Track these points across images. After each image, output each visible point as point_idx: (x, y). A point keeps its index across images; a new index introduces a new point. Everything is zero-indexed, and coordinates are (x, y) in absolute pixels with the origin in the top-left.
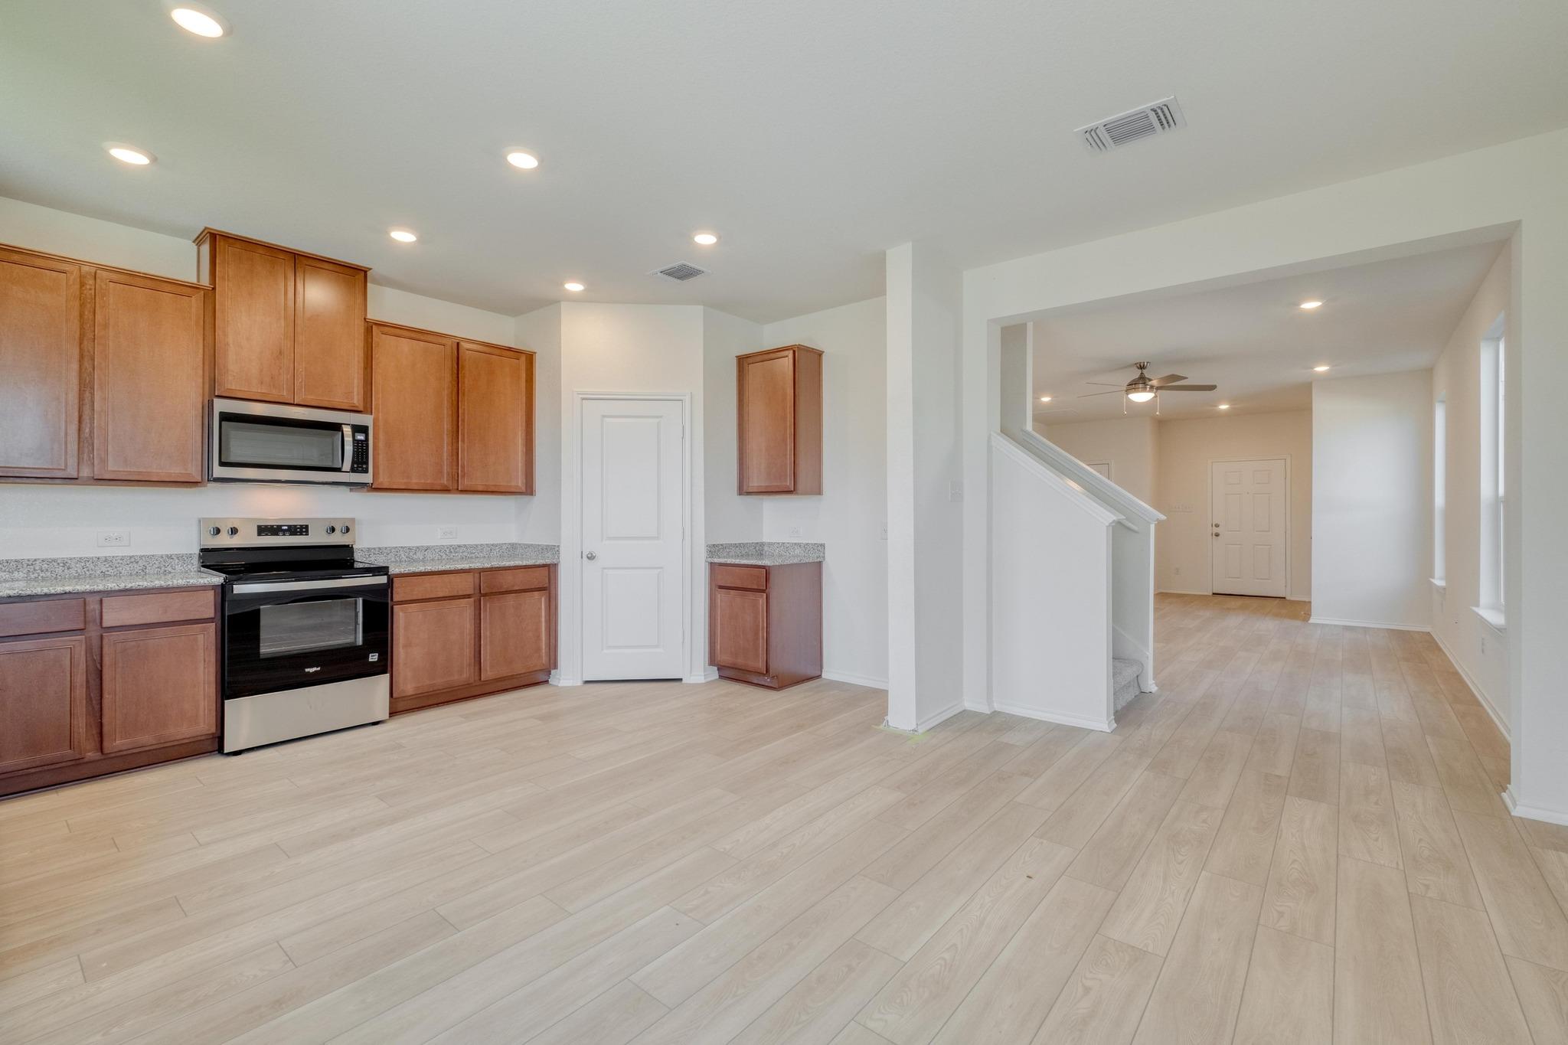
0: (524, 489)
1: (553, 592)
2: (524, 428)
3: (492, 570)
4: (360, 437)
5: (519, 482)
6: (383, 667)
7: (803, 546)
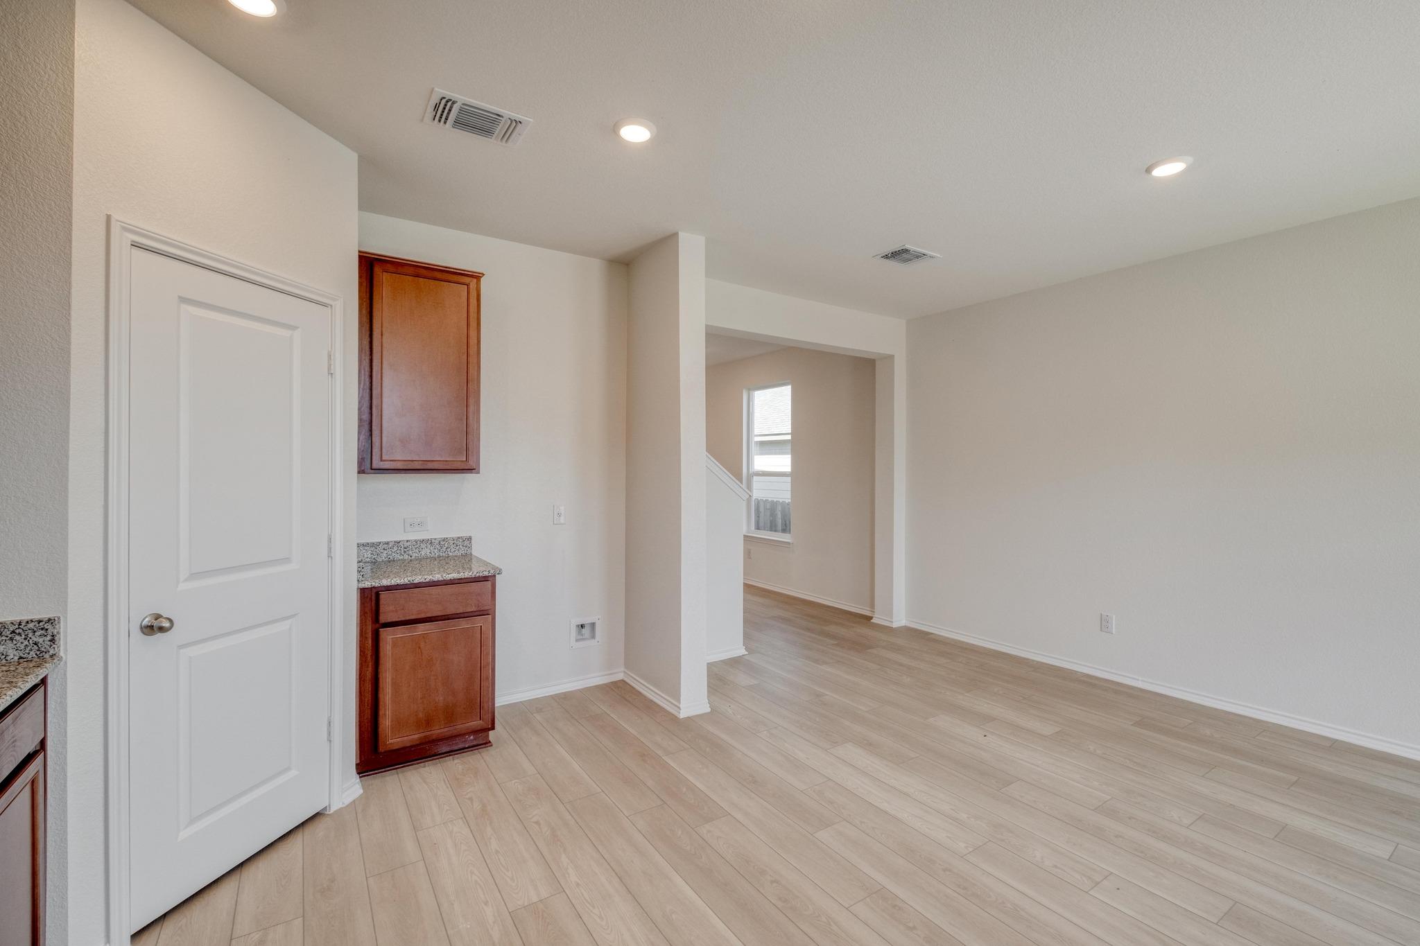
7: (437, 542)
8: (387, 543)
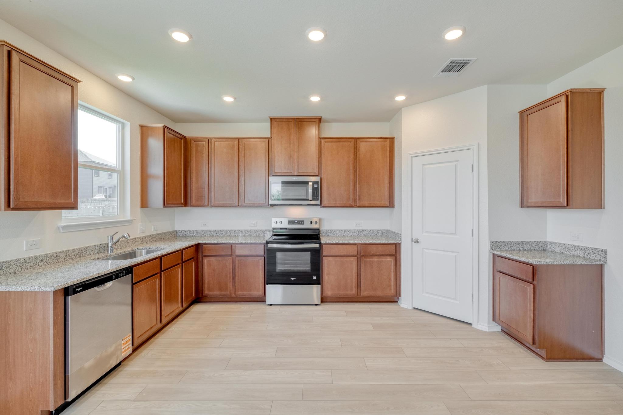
0: (388, 205)
1: (398, 257)
2: (388, 175)
3: (366, 244)
4: (316, 186)
5: (386, 202)
6: (318, 282)
7: (583, 248)
8: (560, 244)
